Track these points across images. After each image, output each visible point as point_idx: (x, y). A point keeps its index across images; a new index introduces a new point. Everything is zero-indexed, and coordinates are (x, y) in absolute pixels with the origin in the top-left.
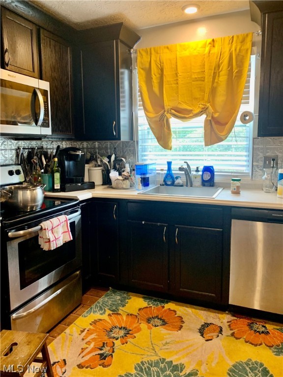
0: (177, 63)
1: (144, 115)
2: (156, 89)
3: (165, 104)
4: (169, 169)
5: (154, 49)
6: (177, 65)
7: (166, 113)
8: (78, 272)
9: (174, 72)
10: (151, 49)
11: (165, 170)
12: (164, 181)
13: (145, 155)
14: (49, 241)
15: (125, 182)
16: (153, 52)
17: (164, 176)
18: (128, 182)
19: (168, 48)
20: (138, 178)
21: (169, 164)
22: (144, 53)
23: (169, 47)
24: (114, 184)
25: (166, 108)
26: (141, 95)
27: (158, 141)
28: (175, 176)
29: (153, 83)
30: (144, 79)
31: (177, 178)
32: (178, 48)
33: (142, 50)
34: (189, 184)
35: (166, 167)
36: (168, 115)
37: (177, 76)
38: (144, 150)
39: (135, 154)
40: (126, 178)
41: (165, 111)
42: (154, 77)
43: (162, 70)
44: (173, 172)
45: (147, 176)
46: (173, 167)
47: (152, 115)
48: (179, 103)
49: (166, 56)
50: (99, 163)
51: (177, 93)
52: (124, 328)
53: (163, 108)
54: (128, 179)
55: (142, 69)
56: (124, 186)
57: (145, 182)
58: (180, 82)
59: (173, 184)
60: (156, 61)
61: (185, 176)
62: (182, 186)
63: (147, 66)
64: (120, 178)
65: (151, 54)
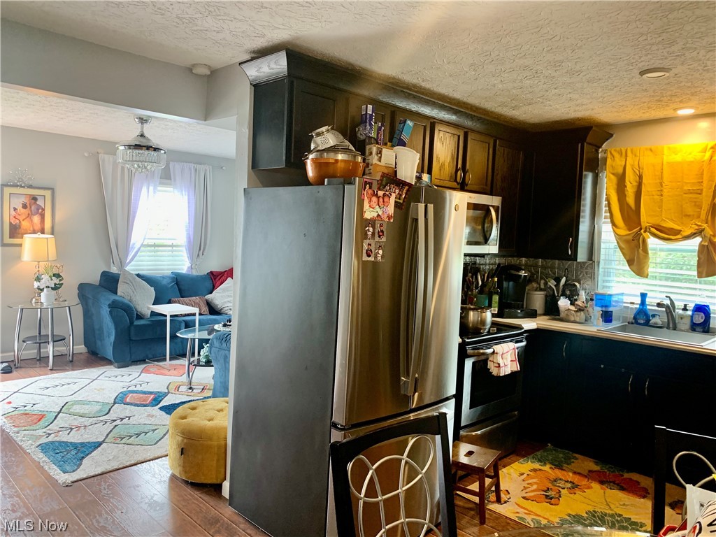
0: (662, 169)
1: (612, 230)
2: (631, 200)
3: (642, 220)
4: (643, 303)
5: (632, 150)
6: (662, 173)
7: (642, 231)
8: (516, 413)
9: (658, 181)
10: (626, 151)
11: (637, 304)
12: (634, 318)
13: (609, 281)
14: (499, 366)
15: (579, 314)
16: (629, 152)
17: (635, 312)
18: (582, 315)
19: (651, 150)
20: (596, 311)
21: (643, 296)
22: (616, 155)
23: (653, 148)
24: (562, 315)
25: (644, 225)
26: (609, 205)
27: (629, 265)
28: (651, 313)
29: (626, 193)
30: (616, 186)
31: (654, 316)
32: (666, 151)
33: (615, 150)
34: (671, 326)
35: (638, 300)
36: (647, 235)
37: (662, 186)
38: (607, 274)
39: (594, 278)
40: (580, 310)
41: (641, 229)
42: (628, 184)
43: (641, 177)
44: (648, 307)
45: (610, 309)
46: (648, 300)
47: (623, 232)
48: (663, 220)
49: (648, 160)
50: (542, 286)
51: (660, 207)
52: (571, 482)
53: (640, 224)
54: (583, 310)
55: (613, 174)
56: (578, 320)
57: (607, 317)
58: (665, 193)
59: (647, 323)
60: (632, 166)
61: (666, 315)
62: (661, 327)
63: (620, 171)
64: (573, 308)
65: (626, 156)
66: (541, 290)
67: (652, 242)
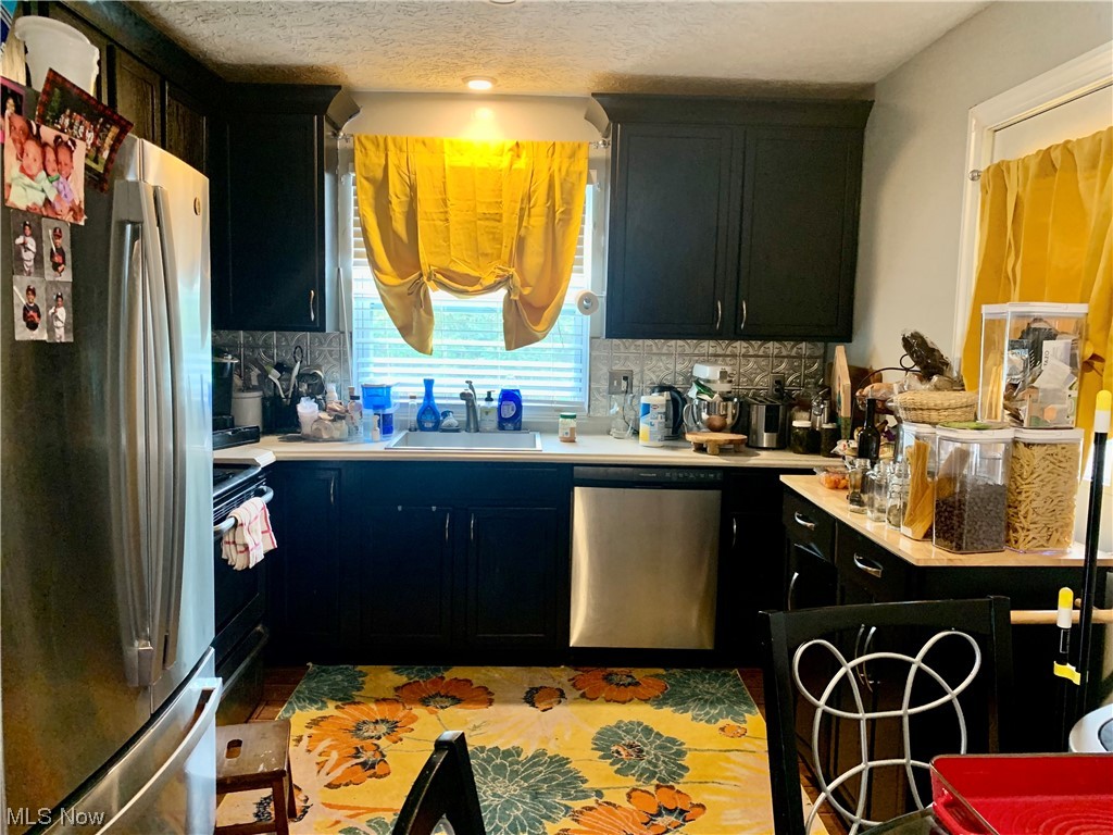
0: (445, 178)
1: (371, 277)
2: (399, 225)
3: (422, 261)
4: (429, 395)
5: (394, 140)
6: (444, 183)
7: (425, 278)
8: (259, 628)
9: (440, 197)
10: (385, 140)
11: (420, 398)
12: (419, 421)
13: (368, 364)
14: (247, 548)
15: (338, 424)
16: (391, 146)
17: (417, 410)
18: (343, 425)
19: (424, 143)
20: (371, 418)
21: (429, 384)
22: (369, 145)
23: (427, 141)
24: (306, 429)
25: (425, 269)
26: (365, 232)
27: (403, 336)
28: (440, 411)
29: (392, 213)
30: (372, 201)
31: (445, 414)
32: (447, 148)
33: (367, 137)
34: (472, 426)
35: (422, 390)
36: (430, 285)
37: (446, 206)
38: (364, 352)
39: (346, 361)
40: (338, 417)
41: (421, 275)
42: (394, 200)
43: (413, 188)
44: (437, 401)
45: (388, 411)
46: (435, 390)
47: (392, 280)
48: (453, 261)
49: (420, 161)
51: (447, 239)
52: (383, 721)
53: (418, 266)
54: (343, 418)
55: (367, 179)
56: (337, 434)
57: (387, 427)
58: (452, 218)
59: (437, 427)
60: (398, 167)
61: (465, 410)
62: (457, 431)
63: (379, 174)
64: (324, 415)
65: (386, 149)
66: (254, 389)
67: (439, 298)
